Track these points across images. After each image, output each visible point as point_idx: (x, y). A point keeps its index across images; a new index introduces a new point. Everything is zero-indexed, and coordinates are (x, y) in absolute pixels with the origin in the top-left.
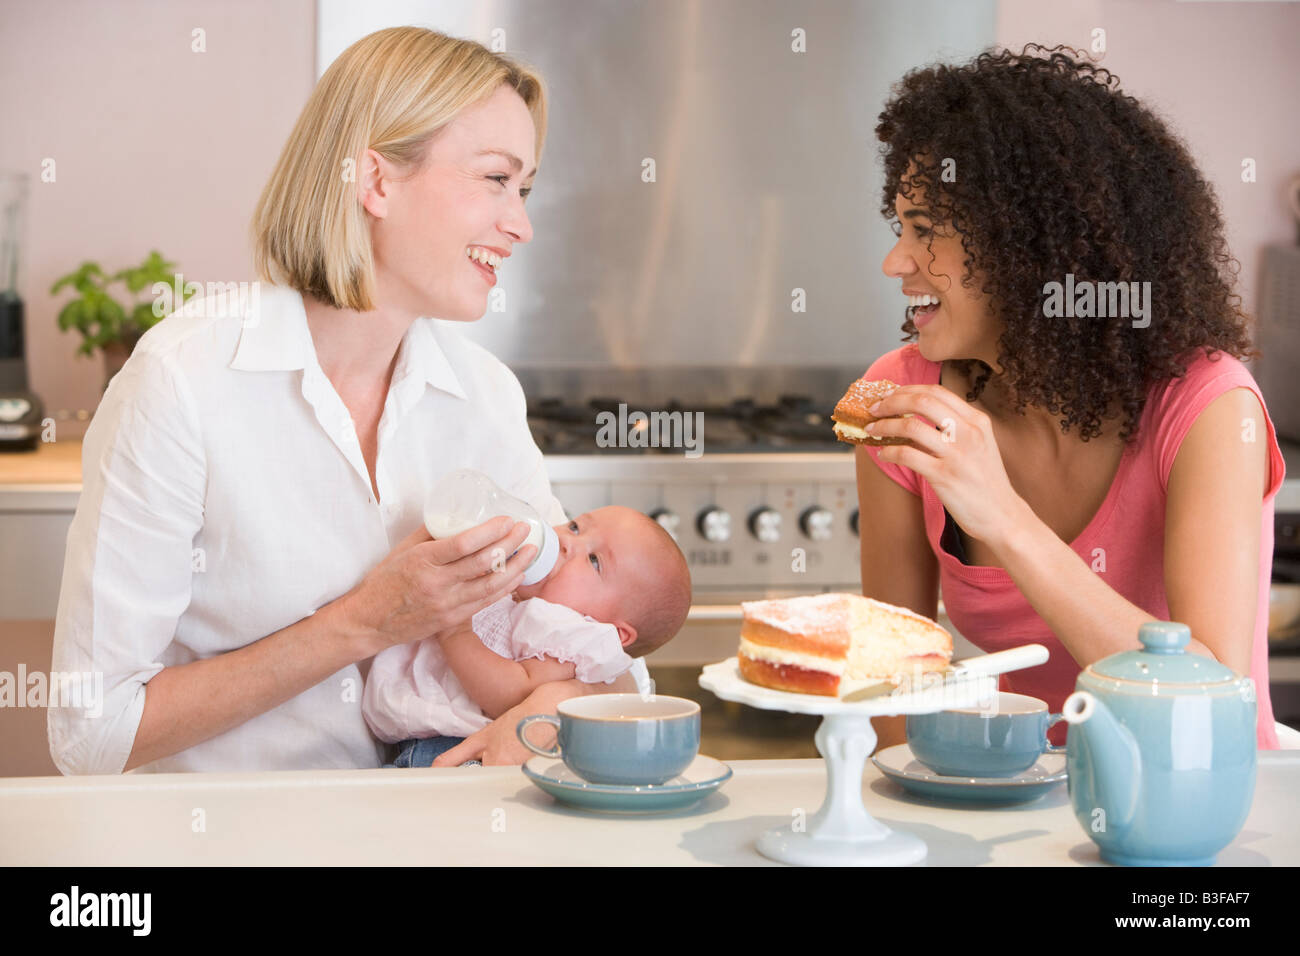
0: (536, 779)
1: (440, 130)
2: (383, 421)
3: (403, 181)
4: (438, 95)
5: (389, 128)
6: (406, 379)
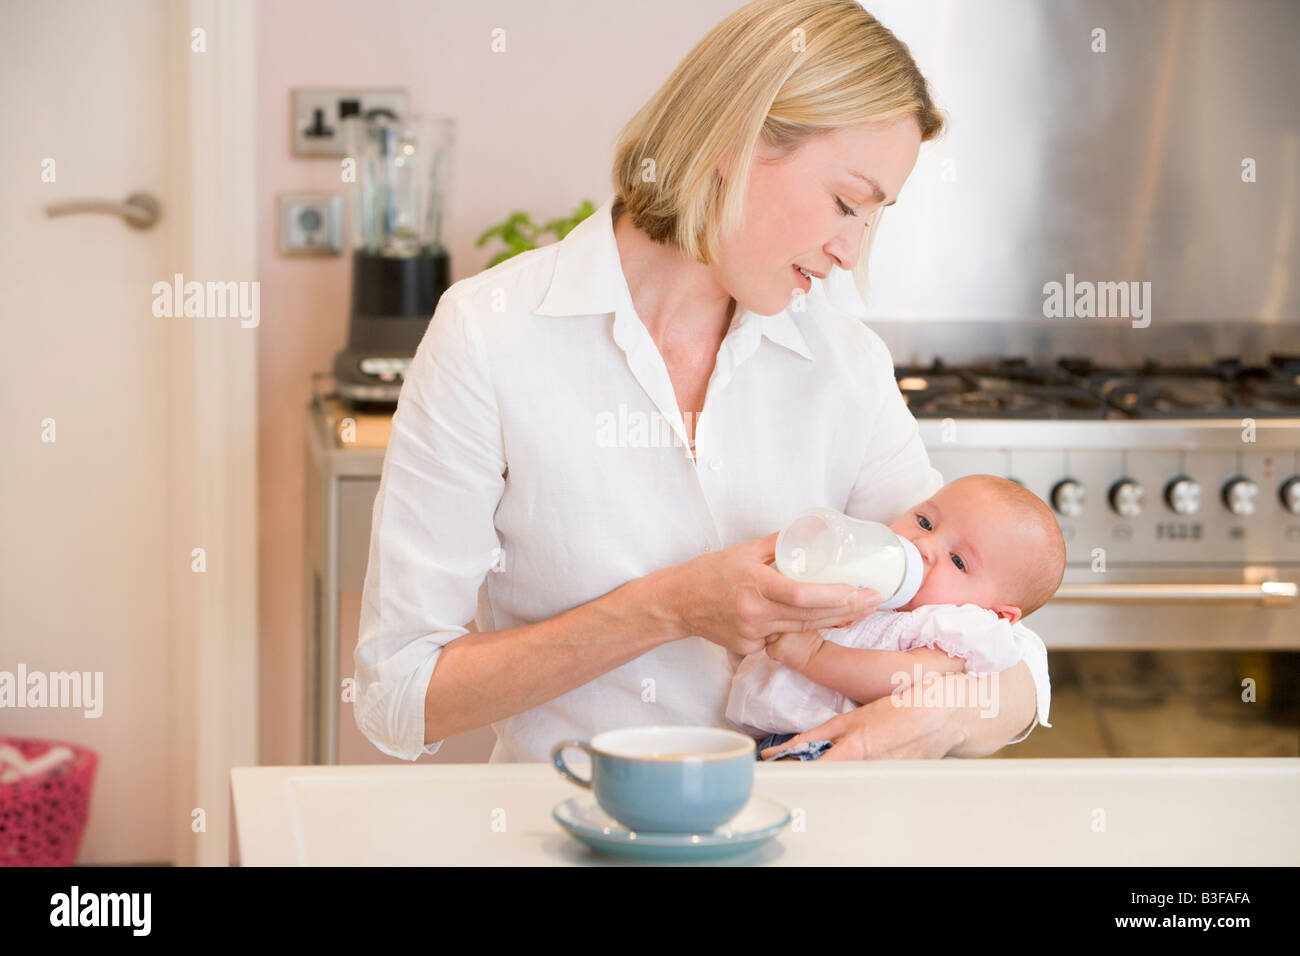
1: (826, 131)
2: (714, 373)
3: (765, 161)
4: (841, 97)
5: (781, 102)
6: (739, 330)
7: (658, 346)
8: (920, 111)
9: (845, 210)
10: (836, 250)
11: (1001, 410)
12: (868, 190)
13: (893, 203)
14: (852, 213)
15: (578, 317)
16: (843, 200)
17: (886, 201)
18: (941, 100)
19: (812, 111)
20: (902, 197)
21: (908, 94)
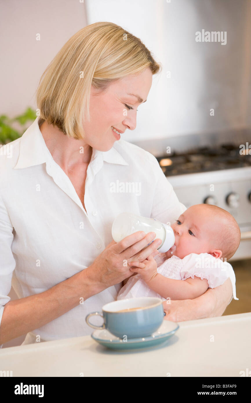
0: (97, 340)
1: (116, 80)
2: (87, 178)
3: (94, 95)
4: (120, 65)
5: (97, 72)
6: (94, 160)
7: (65, 172)
8: (151, 65)
9: (129, 108)
10: (127, 123)
11: (202, 169)
12: (136, 99)
13: (146, 101)
14: (132, 108)
15: (32, 167)
16: (127, 104)
17: (143, 101)
18: (158, 58)
19: (109, 73)
20: (149, 98)
21: (145, 59)
